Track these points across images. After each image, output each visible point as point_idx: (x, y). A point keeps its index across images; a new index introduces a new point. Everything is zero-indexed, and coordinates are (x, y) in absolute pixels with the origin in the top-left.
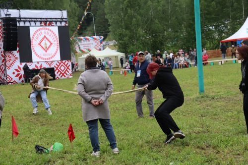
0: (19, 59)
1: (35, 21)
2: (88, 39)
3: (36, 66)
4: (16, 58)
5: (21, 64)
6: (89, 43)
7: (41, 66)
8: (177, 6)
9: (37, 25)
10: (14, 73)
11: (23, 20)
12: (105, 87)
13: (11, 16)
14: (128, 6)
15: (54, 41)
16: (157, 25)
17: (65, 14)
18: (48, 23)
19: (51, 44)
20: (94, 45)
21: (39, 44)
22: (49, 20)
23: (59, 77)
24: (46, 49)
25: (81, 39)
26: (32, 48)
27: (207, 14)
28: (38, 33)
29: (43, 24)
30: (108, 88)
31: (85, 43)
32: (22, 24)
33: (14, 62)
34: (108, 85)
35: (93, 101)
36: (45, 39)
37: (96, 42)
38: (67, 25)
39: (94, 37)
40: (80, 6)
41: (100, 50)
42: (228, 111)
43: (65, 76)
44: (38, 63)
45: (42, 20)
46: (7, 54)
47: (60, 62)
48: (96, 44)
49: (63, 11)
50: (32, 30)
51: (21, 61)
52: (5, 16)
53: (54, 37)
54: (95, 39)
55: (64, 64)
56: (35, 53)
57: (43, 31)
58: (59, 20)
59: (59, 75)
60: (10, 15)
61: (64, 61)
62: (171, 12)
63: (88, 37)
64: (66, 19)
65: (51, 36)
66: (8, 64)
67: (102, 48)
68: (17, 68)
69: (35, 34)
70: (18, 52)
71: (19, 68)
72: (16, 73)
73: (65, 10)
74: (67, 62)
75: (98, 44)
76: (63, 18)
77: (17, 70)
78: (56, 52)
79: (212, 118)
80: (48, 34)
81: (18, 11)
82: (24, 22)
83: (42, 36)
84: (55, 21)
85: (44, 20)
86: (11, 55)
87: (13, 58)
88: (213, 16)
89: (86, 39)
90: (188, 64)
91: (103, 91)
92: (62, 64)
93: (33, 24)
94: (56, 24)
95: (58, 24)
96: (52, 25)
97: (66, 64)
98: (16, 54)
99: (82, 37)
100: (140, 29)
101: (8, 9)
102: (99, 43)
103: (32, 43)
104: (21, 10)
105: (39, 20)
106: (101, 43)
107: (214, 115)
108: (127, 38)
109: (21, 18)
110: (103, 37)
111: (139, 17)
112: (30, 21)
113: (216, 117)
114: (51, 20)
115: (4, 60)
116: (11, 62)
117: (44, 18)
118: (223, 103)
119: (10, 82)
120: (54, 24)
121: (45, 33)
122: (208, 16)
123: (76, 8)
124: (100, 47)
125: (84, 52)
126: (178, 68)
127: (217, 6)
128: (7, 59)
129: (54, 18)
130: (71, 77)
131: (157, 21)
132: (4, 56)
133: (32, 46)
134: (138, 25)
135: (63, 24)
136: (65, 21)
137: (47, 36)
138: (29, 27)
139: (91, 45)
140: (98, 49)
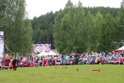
2: (42, 45)
8: (91, 29)
31: (40, 47)
37: (46, 47)
39: (46, 44)
41: (48, 52)
48: (46, 48)
54: (46, 46)
63: (42, 44)
73: (2, 31)
75: (47, 48)
89: (41, 45)
99: (38, 44)
102: (48, 48)
110: (50, 45)
124: (48, 50)
131: (79, 37)
134: (69, 39)
136: (2, 37)
139: (44, 49)
140: (47, 51)
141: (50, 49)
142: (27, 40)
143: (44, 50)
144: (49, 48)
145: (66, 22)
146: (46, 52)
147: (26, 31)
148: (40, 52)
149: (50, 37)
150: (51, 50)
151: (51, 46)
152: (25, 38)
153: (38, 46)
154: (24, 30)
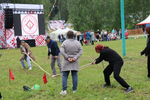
0: (14, 34)
1: (24, 11)
2: (56, 22)
3: (24, 38)
4: (12, 33)
5: (15, 37)
7: (27, 38)
8: (110, 3)
9: (25, 13)
10: (11, 42)
11: (16, 10)
12: (77, 51)
13: (10, 8)
14: (80, 2)
15: (35, 23)
16: (98, 14)
17: (42, 7)
18: (32, 12)
19: (34, 25)
21: (26, 25)
22: (32, 10)
23: (38, 45)
24: (30, 28)
25: (52, 22)
26: (22, 27)
27: (128, 8)
28: (25, 18)
29: (28, 13)
30: (80, 52)
31: (55, 24)
32: (16, 13)
33: (11, 35)
34: (79, 50)
35: (69, 59)
36: (30, 22)
38: (43, 13)
39: (59, 21)
40: (51, 2)
41: (63, 29)
42: (140, 67)
43: (41, 45)
44: (25, 36)
45: (28, 10)
46: (7, 31)
47: (39, 36)
48: (60, 25)
49: (41, 5)
50: (22, 16)
51: (15, 35)
52: (6, 8)
53: (35, 20)
54: (60, 22)
55: (41, 37)
56: (24, 30)
57: (28, 17)
58: (38, 10)
59: (38, 44)
60: (9, 7)
61: (41, 36)
62: (106, 6)
63: (55, 21)
64: (43, 10)
65: (34, 20)
66: (7, 37)
67: (64, 28)
68: (13, 39)
69: (24, 18)
70: (13, 30)
72: (12, 42)
73: (42, 4)
74: (43, 36)
75: (61, 25)
76: (41, 9)
77: (12, 40)
78: (37, 30)
79: (130, 71)
80: (31, 19)
81: (14, 4)
82: (17, 11)
83: (28, 20)
84: (36, 11)
85: (29, 10)
86: (9, 31)
87: (10, 33)
88: (132, 9)
89: (55, 22)
90: (116, 38)
91: (76, 53)
92: (40, 37)
93: (22, 12)
94: (37, 12)
95: (38, 13)
97: (42, 37)
98: (12, 30)
100: (87, 17)
101: (7, 3)
102: (62, 25)
103: (22, 24)
104: (15, 4)
105: (26, 10)
106: (64, 25)
107: (132, 69)
108: (80, 22)
109: (16, 9)
110: (64, 21)
111: (87, 9)
112: (21, 11)
113: (133, 70)
114: (34, 10)
115: (5, 34)
116: (9, 35)
117: (29, 9)
118: (137, 62)
119: (8, 48)
120: (35, 13)
121: (30, 18)
122: (129, 9)
123: (49, 3)
124: (63, 27)
125: (53, 30)
126: (110, 40)
127: (134, 3)
128: (7, 33)
129: (35, 9)
130: (45, 45)
131: (97, 12)
132: (5, 32)
133: (22, 26)
134: (86, 14)
135: (41, 13)
136: (42, 11)
137: (31, 20)
138: (20, 14)
139: (58, 26)
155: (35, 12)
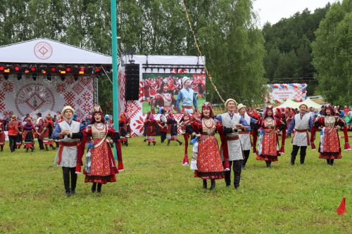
0: (142, 110)
1: (164, 68)
2: (286, 87)
4: (139, 109)
5: (143, 116)
6: (287, 91)
9: (166, 72)
10: (134, 125)
11: (150, 66)
13: (135, 63)
17: (202, 60)
18: (180, 70)
20: (293, 95)
22: (182, 67)
29: (174, 71)
31: (282, 91)
32: (149, 71)
33: (136, 112)
37: (296, 91)
38: (204, 72)
39: (294, 84)
41: (301, 101)
45: (173, 66)
46: (129, 104)
48: (297, 93)
49: (200, 57)
52: (129, 63)
54: (296, 87)
58: (194, 67)
60: (134, 61)
63: (286, 85)
64: (203, 65)
67: (304, 99)
68: (139, 119)
71: (141, 119)
72: (137, 125)
73: (202, 55)
75: (299, 93)
76: (199, 65)
77: (138, 122)
81: (144, 57)
82: (152, 68)
84: (188, 68)
85: (175, 67)
86: (133, 105)
87: (135, 108)
89: (283, 87)
93: (162, 71)
94: (190, 71)
95: (193, 71)
96: (185, 72)
98: (139, 103)
99: (277, 85)
101: (132, 54)
102: (301, 93)
104: (149, 56)
105: (169, 66)
108: (336, 87)
109: (148, 65)
110: (306, 85)
114: (184, 67)
116: (133, 112)
124: (301, 97)
125: (279, 103)
128: (129, 108)
129: (188, 65)
132: (126, 106)
135: (199, 71)
136: (201, 68)
139: (290, 95)
140: (299, 99)
141: (305, 94)
142: (254, 74)
143: (291, 97)
144: (304, 92)
145: (347, 32)
146: (295, 101)
147: (251, 55)
148: (281, 101)
149: (301, 68)
150: (308, 98)
151: (307, 89)
152: (249, 71)
153: (276, 87)
154: (248, 51)
155: (188, 70)
